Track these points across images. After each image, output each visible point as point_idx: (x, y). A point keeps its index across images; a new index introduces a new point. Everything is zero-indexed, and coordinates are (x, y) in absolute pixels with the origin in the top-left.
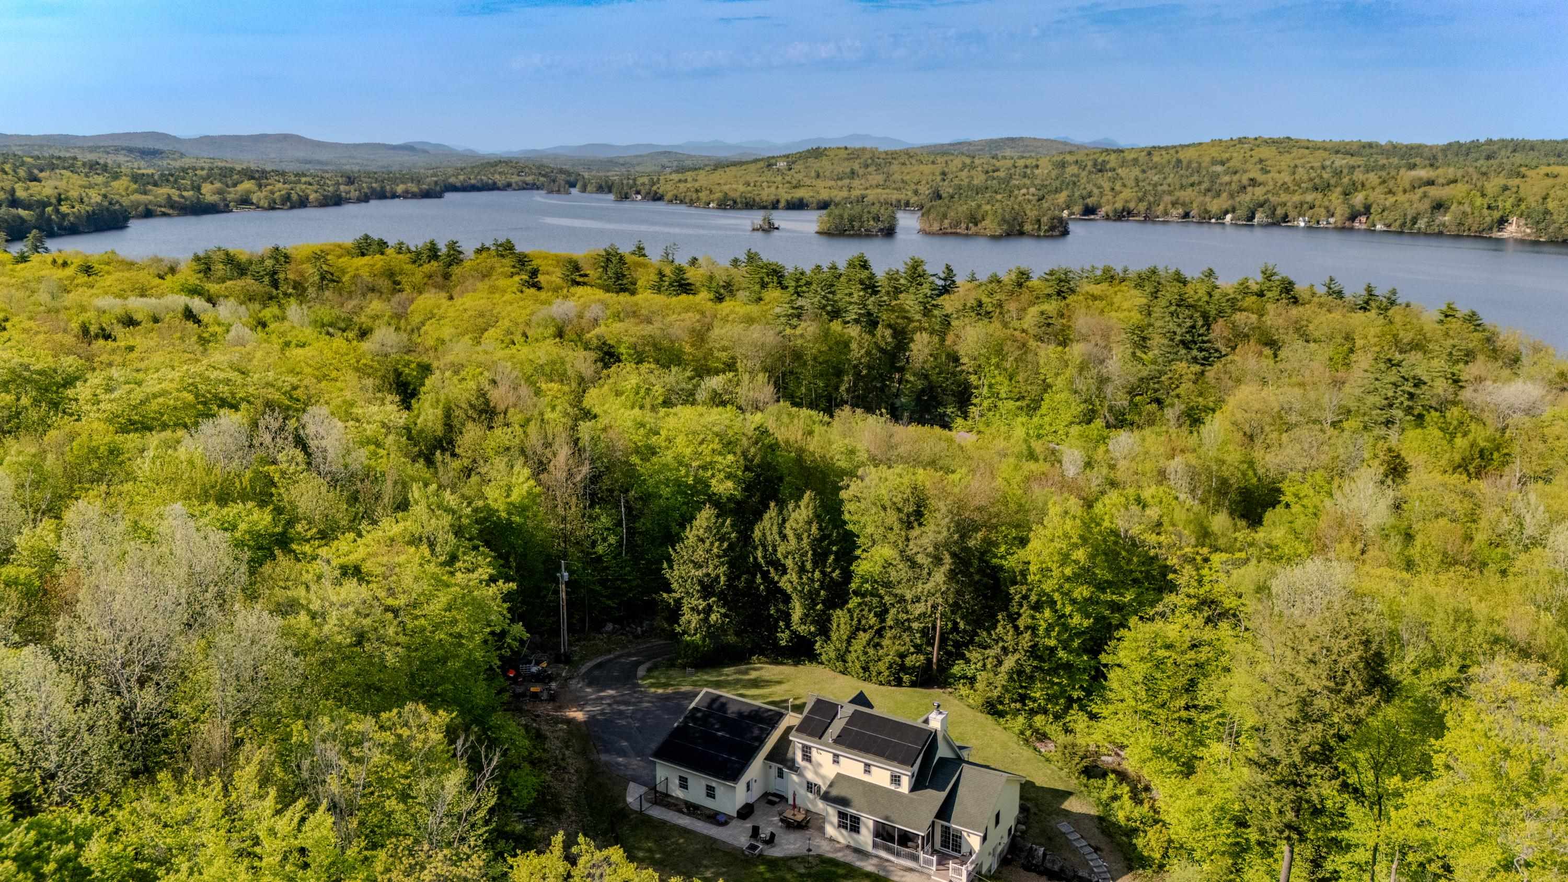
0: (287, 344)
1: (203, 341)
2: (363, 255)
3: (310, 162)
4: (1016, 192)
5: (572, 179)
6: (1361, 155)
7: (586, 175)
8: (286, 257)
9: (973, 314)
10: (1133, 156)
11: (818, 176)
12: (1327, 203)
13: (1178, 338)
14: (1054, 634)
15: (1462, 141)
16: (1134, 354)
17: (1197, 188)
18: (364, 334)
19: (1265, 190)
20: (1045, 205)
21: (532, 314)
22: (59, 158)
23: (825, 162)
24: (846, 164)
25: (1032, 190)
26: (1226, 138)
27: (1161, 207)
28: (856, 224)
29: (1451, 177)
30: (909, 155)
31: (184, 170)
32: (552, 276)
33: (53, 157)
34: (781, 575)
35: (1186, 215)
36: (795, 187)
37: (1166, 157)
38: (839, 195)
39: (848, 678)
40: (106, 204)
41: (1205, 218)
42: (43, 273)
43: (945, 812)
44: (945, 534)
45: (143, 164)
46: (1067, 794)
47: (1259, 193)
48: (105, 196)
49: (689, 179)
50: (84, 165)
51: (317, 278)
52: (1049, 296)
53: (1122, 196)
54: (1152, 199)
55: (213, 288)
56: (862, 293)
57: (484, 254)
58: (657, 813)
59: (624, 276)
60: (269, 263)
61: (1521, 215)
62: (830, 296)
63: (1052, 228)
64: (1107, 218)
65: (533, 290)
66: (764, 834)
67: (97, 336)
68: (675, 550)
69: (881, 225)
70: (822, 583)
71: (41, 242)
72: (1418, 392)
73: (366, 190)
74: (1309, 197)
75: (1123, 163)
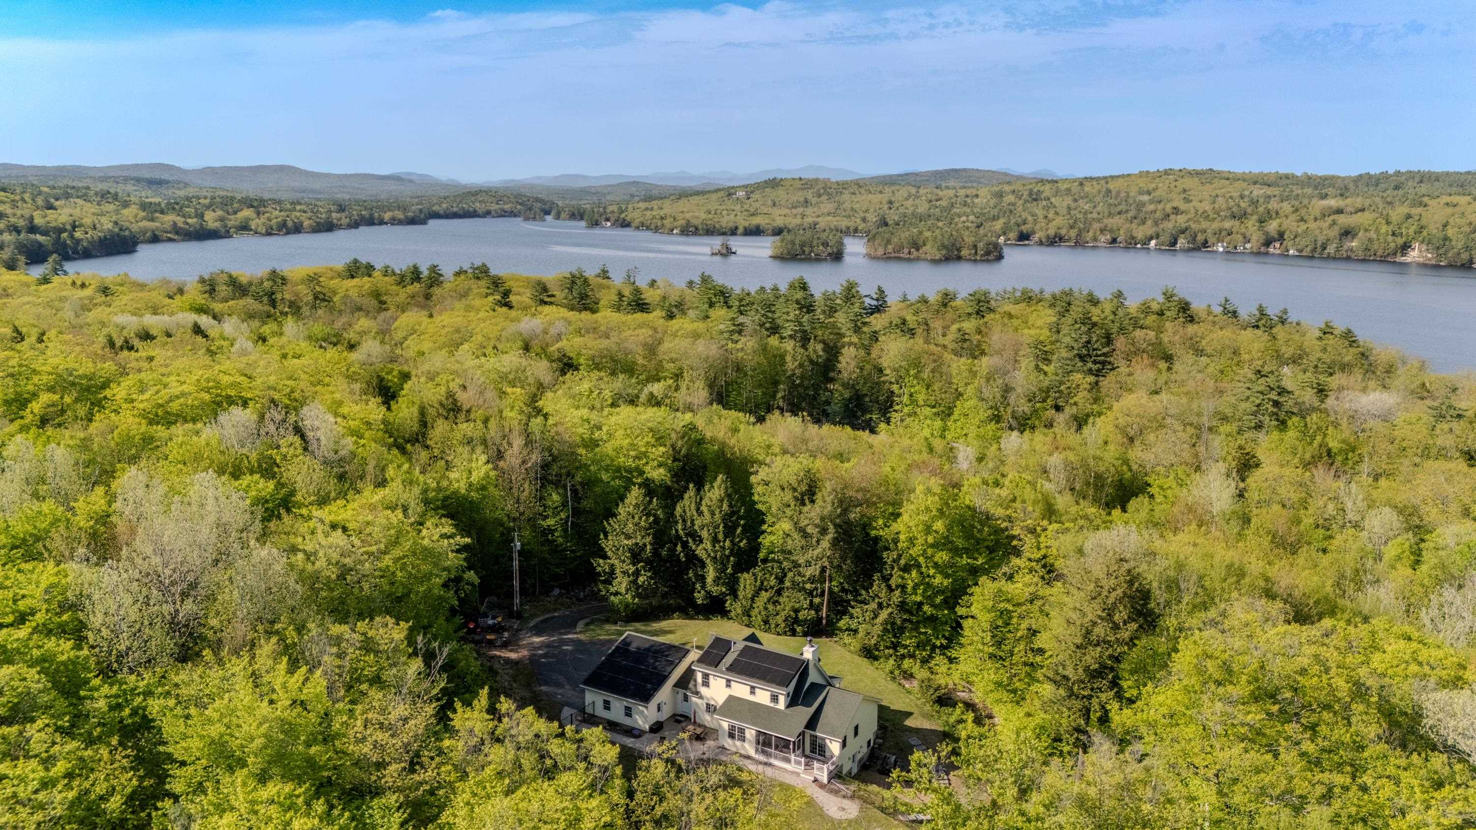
0: (284, 356)
1: (211, 353)
2: (353, 277)
3: (304, 191)
4: (957, 220)
5: (547, 207)
6: (1278, 186)
7: (560, 203)
8: (283, 279)
9: (897, 331)
10: (1066, 186)
11: (774, 205)
12: (1243, 230)
13: (1075, 352)
14: (920, 592)
15: (1372, 173)
16: (1037, 367)
17: (1124, 216)
18: (352, 347)
19: (1186, 218)
20: (982, 231)
21: (502, 330)
22: (73, 187)
23: (781, 193)
24: (800, 193)
25: (972, 218)
26: (1153, 169)
27: (1091, 234)
28: (807, 249)
29: (1360, 206)
30: (859, 185)
31: (189, 199)
32: (522, 297)
33: (68, 187)
34: (698, 545)
35: (1114, 241)
36: (753, 215)
37: (1097, 187)
38: (793, 222)
40: (116, 230)
41: (1131, 244)
42: (64, 293)
43: (812, 723)
44: (829, 508)
45: (149, 193)
47: (1181, 220)
48: (116, 223)
49: (655, 207)
50: (96, 194)
51: (310, 298)
52: (969, 314)
53: (1054, 223)
54: (1082, 226)
55: (217, 307)
56: (797, 312)
57: (462, 277)
59: (587, 296)
60: (267, 284)
61: (1423, 242)
62: (770, 315)
63: (988, 253)
64: (1041, 243)
65: (505, 309)
67: (122, 348)
68: (610, 524)
69: (829, 250)
70: (732, 550)
71: (61, 266)
72: (1282, 399)
73: (356, 217)
74: (1227, 224)
75: (1057, 193)
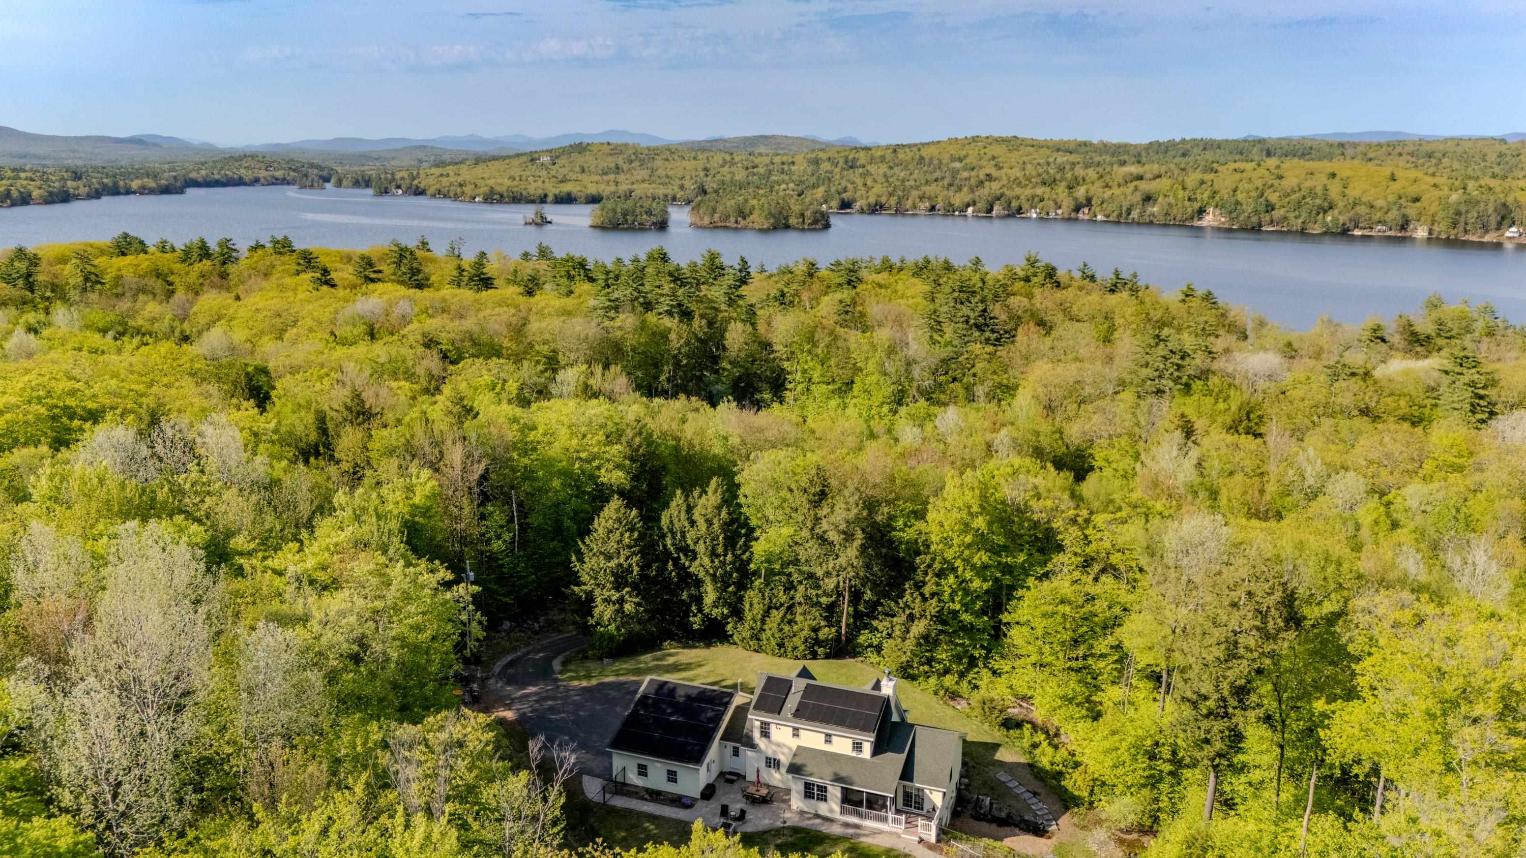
2: (124, 254)
3: (25, 157)
4: (777, 188)
5: (325, 173)
6: (1078, 153)
7: (339, 170)
8: (36, 258)
9: (777, 304)
10: (879, 153)
11: (583, 171)
12: (1054, 196)
13: (972, 322)
14: (957, 598)
15: (1161, 141)
16: (931, 337)
17: (940, 184)
19: (1000, 184)
20: (806, 200)
21: (336, 312)
23: (587, 159)
24: (610, 159)
25: (791, 185)
26: (961, 136)
27: (910, 202)
28: (630, 218)
29: (1156, 172)
30: (671, 152)
32: (344, 274)
34: (691, 561)
35: (933, 208)
36: (562, 182)
37: (910, 154)
38: (606, 189)
39: (763, 655)
41: (949, 211)
43: (907, 773)
44: (855, 511)
46: (996, 746)
47: (994, 187)
49: (451, 173)
51: (79, 280)
52: (840, 285)
53: (873, 191)
54: (901, 194)
56: (672, 285)
57: (260, 252)
58: (620, 802)
59: (418, 271)
60: (18, 265)
61: (1216, 206)
62: (640, 288)
63: (815, 222)
64: (862, 211)
65: (328, 288)
66: (734, 811)
68: (584, 543)
69: (654, 219)
70: (734, 565)
72: (1184, 363)
73: (97, 186)
74: (1039, 191)
75: (872, 160)
